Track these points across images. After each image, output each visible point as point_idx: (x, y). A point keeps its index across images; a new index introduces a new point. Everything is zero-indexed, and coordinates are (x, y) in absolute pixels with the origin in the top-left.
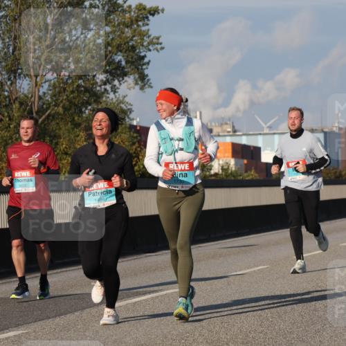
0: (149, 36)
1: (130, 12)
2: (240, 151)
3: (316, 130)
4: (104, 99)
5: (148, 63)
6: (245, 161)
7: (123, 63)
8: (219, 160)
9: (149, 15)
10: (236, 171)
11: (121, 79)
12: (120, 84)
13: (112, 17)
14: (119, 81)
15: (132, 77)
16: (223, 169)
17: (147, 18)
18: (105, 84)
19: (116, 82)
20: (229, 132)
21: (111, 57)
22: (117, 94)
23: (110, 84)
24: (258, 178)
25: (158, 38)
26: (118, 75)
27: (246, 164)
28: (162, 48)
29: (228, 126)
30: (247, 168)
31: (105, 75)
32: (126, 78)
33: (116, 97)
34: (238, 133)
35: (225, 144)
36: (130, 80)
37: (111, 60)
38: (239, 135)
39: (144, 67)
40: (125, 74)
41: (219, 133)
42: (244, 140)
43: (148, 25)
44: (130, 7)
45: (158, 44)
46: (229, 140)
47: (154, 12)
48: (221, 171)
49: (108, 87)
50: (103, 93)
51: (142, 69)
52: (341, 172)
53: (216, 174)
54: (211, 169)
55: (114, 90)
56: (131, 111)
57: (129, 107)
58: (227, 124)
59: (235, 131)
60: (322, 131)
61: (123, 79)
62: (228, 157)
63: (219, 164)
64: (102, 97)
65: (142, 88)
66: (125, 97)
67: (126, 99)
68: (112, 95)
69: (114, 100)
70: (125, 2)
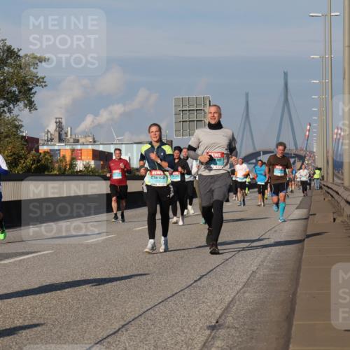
0: (37, 77)
2: (97, 155)
4: (3, 117)
5: (35, 93)
6: (102, 163)
7: (17, 93)
8: (83, 161)
9: (38, 62)
10: (94, 169)
12: (14, 107)
14: (14, 105)
15: (22, 102)
16: (85, 167)
17: (37, 64)
18: (3, 107)
19: (11, 106)
20: (91, 142)
22: (12, 114)
23: (7, 107)
25: (43, 78)
26: (13, 101)
27: (102, 165)
28: (46, 86)
29: (90, 138)
30: (103, 167)
31: (4, 101)
32: (18, 103)
33: (11, 116)
35: (87, 150)
36: (21, 104)
38: (97, 144)
39: (32, 96)
40: (18, 100)
41: (84, 142)
42: (101, 148)
43: (36, 68)
45: (43, 82)
46: (90, 147)
47: (42, 60)
48: (84, 169)
49: (6, 109)
50: (2, 113)
51: (30, 97)
53: (80, 171)
54: (76, 167)
55: (10, 111)
56: (22, 126)
57: (20, 123)
58: (89, 136)
59: (95, 142)
61: (16, 104)
62: (89, 159)
63: (83, 164)
65: (30, 111)
66: (17, 116)
67: (18, 118)
68: (8, 115)
69: (10, 118)
70: (19, 50)
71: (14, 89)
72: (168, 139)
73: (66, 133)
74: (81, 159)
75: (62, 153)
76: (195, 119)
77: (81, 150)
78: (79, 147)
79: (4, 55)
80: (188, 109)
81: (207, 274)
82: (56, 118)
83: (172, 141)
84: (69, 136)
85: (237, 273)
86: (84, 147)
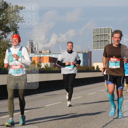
0: (19, 17)
1: (12, 8)
2: (52, 60)
3: (80, 52)
4: (2, 40)
5: (19, 27)
6: (54, 64)
7: (9, 27)
8: (44, 63)
9: (19, 9)
10: (50, 67)
11: (8, 33)
12: (8, 35)
13: (5, 10)
15: (12, 32)
16: (45, 66)
17: (19, 10)
18: (2, 34)
19: (6, 34)
20: (48, 53)
21: (5, 25)
22: (6, 38)
23: (4, 34)
24: (59, 70)
25: (22, 18)
26: (7, 31)
27: (54, 65)
29: (48, 51)
31: (2, 32)
32: (10, 33)
33: (6, 39)
34: (51, 53)
35: (46, 57)
37: (5, 26)
38: (52, 54)
39: (17, 29)
40: (10, 31)
41: (44, 53)
42: (54, 56)
43: (19, 13)
44: (12, 6)
45: (22, 20)
46: (48, 56)
47: (22, 8)
48: (45, 67)
49: (3, 36)
50: (1, 38)
51: (16, 29)
52: (89, 68)
53: (43, 68)
54: (41, 67)
55: (6, 37)
57: (11, 43)
60: (82, 53)
61: (9, 33)
62: (47, 62)
63: (44, 65)
64: (1, 39)
66: (10, 40)
68: (5, 39)
69: (6, 40)
70: (11, 4)
71: (8, 25)
72: (89, 51)
73: (35, 48)
74: (43, 62)
75: (33, 59)
76: (104, 40)
77: (43, 57)
78: (42, 56)
79: (2, 6)
80: (100, 34)
81: (110, 123)
82: (30, 40)
83: (91, 52)
84: (37, 50)
85: (126, 122)
86: (44, 56)
